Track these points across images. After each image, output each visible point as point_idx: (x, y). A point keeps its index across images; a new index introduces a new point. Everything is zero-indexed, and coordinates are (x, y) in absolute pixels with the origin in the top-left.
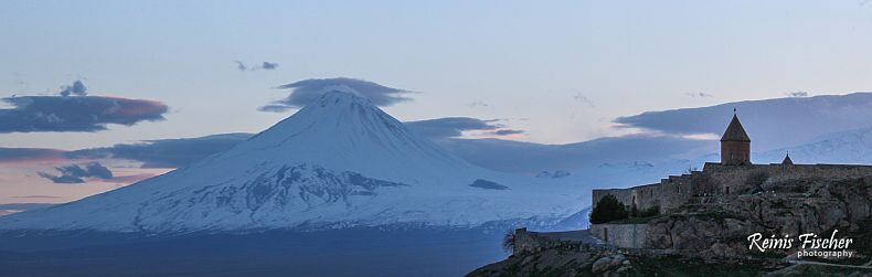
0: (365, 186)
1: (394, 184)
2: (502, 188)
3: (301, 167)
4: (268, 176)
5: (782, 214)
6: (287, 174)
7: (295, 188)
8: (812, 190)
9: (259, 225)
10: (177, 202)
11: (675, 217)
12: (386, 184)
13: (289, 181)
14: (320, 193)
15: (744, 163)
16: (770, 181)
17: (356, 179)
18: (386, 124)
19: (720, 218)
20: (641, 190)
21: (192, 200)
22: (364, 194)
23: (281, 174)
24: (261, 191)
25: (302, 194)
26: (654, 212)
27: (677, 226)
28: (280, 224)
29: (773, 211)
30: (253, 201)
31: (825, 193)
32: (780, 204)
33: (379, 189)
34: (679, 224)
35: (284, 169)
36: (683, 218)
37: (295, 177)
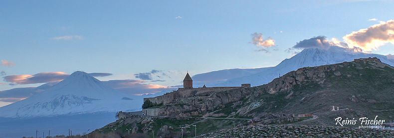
0: (89, 100)
1: (97, 100)
2: (132, 99)
3: (68, 95)
4: (58, 99)
5: (201, 103)
6: (64, 98)
7: (66, 102)
8: (211, 95)
9: (55, 114)
10: (29, 108)
11: (168, 106)
12: (95, 100)
13: (64, 100)
14: (74, 103)
15: (191, 88)
16: (198, 93)
17: (86, 98)
18: (94, 81)
19: (182, 105)
20: (158, 98)
21: (34, 107)
22: (88, 103)
23: (62, 98)
24: (56, 103)
25: (69, 104)
26: (162, 104)
27: (168, 109)
28: (62, 113)
29: (199, 102)
30: (53, 107)
31: (215, 96)
32: (201, 100)
33: (93, 101)
34: (169, 108)
35: (63, 96)
36: (170, 106)
37: (66, 99)
